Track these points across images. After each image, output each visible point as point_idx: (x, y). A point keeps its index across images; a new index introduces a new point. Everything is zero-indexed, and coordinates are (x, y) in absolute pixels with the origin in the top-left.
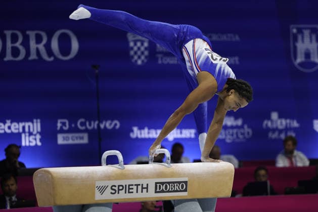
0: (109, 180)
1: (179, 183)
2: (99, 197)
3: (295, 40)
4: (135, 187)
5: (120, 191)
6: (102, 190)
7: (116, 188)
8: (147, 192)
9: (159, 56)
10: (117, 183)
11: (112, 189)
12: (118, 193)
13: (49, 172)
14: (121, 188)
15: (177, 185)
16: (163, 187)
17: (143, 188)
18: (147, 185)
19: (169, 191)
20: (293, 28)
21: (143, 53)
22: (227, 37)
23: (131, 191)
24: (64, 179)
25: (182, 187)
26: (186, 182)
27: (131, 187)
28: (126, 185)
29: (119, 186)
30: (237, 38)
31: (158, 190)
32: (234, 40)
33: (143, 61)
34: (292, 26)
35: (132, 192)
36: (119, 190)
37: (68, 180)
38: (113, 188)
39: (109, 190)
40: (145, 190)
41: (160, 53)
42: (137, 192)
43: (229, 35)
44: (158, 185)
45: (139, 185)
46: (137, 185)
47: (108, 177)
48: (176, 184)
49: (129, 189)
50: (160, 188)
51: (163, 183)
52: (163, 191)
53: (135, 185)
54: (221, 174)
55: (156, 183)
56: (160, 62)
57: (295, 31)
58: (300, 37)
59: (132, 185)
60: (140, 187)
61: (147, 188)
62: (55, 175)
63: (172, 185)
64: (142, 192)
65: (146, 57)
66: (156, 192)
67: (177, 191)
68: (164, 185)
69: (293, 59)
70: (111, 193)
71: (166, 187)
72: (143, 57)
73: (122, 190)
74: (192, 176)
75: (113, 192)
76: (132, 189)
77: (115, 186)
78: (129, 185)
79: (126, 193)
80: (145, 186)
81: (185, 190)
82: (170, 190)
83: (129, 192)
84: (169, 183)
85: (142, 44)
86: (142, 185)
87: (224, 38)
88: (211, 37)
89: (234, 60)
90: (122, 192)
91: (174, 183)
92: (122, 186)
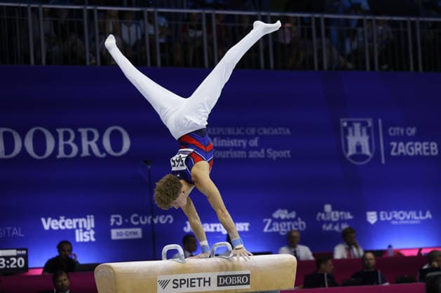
0: (172, 274)
1: (242, 276)
3: (346, 133)
4: (197, 281)
6: (164, 284)
7: (179, 282)
8: (210, 285)
10: (179, 277)
11: (174, 283)
12: (181, 287)
13: (109, 267)
14: (183, 282)
16: (225, 281)
17: (205, 282)
18: (210, 278)
19: (231, 285)
20: (343, 122)
22: (278, 131)
23: (193, 284)
25: (245, 280)
26: (248, 275)
27: (193, 281)
28: (188, 279)
29: (181, 280)
30: (288, 132)
31: (220, 284)
32: (284, 133)
34: (342, 120)
35: (195, 286)
36: (181, 284)
37: (130, 275)
38: (176, 282)
39: (171, 284)
40: (207, 284)
42: (199, 286)
43: (280, 129)
44: (220, 278)
45: (202, 278)
46: (199, 279)
47: (170, 271)
48: (238, 277)
49: (191, 283)
50: (222, 282)
51: (225, 277)
52: (225, 285)
53: (197, 279)
54: (283, 266)
55: (218, 277)
57: (345, 124)
58: (350, 130)
59: (195, 279)
60: (202, 281)
61: (209, 282)
63: (234, 279)
64: (204, 286)
66: (218, 285)
67: (239, 284)
68: (227, 278)
69: (344, 151)
70: (174, 287)
71: (228, 281)
74: (255, 268)
75: (176, 286)
76: (194, 283)
77: (177, 280)
78: (191, 279)
79: (188, 287)
80: (207, 279)
81: (248, 283)
82: (233, 283)
83: (191, 286)
84: (231, 276)
86: (205, 278)
87: (275, 132)
88: (261, 131)
89: (286, 153)
90: (184, 286)
91: (236, 276)
92: (184, 280)
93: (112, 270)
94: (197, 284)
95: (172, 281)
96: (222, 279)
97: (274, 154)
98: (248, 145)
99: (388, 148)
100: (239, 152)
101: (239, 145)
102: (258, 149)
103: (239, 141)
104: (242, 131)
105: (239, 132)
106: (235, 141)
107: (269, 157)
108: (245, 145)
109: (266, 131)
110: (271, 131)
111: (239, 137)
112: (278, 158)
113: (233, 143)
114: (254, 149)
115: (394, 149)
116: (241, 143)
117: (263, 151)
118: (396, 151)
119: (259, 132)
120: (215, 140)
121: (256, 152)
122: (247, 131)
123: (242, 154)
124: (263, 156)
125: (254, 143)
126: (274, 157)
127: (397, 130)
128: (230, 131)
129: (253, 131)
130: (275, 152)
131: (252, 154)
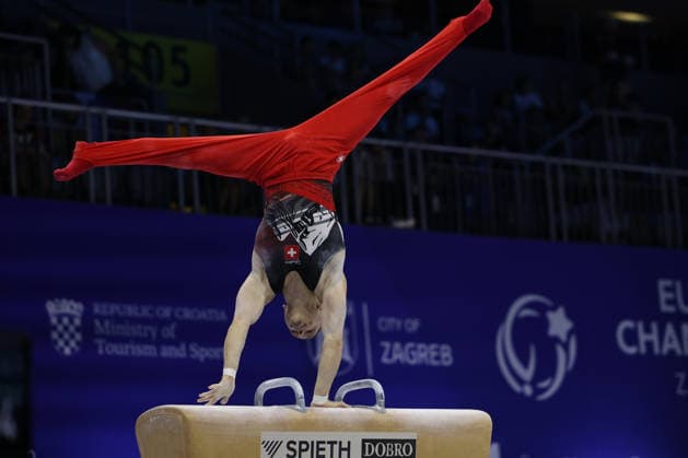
0: (285, 430)
1: (402, 442)
4: (328, 447)
5: (303, 454)
6: (273, 448)
7: (296, 447)
8: (349, 457)
9: (100, 342)
10: (298, 437)
11: (289, 448)
12: (300, 456)
14: (304, 446)
15: (398, 447)
16: (375, 449)
17: (341, 449)
18: (349, 443)
19: (385, 457)
21: (72, 336)
22: (208, 314)
23: (321, 453)
24: (206, 424)
25: (407, 450)
26: (413, 442)
27: (321, 446)
28: (313, 443)
29: (301, 443)
30: (223, 316)
33: (73, 350)
35: (324, 456)
36: (301, 450)
38: (292, 445)
39: (283, 450)
40: (344, 453)
41: (103, 336)
42: (332, 457)
43: (210, 311)
44: (367, 444)
45: (336, 442)
46: (332, 443)
47: (282, 425)
48: (396, 445)
49: (319, 449)
50: (370, 452)
51: (375, 442)
52: (375, 457)
53: (329, 443)
55: (364, 441)
56: (101, 351)
59: (324, 442)
60: (336, 447)
61: (348, 449)
62: (188, 416)
63: (390, 446)
64: (340, 456)
65: (78, 343)
66: (364, 457)
67: (398, 457)
68: (377, 445)
70: (289, 456)
72: (73, 344)
73: (306, 450)
74: (423, 429)
75: (291, 453)
76: (324, 449)
77: (295, 443)
78: (318, 443)
79: (312, 457)
80: (345, 445)
82: (387, 455)
83: (318, 456)
85: (71, 321)
86: (340, 443)
87: (202, 315)
88: (181, 313)
89: (219, 352)
90: (306, 455)
91: (393, 441)
92: (306, 443)
93: (180, 417)
94: (327, 453)
95: (285, 444)
96: (370, 446)
97: (202, 354)
98: (159, 334)
99: (378, 352)
100: (147, 347)
101: (146, 335)
102: (176, 343)
103: (146, 328)
104: (150, 312)
105: (145, 312)
106: (139, 327)
107: (192, 356)
108: (154, 334)
109: (188, 314)
110: (196, 314)
111: (144, 321)
112: (207, 359)
113: (136, 330)
114: (169, 342)
115: (386, 353)
116: (149, 333)
117: (183, 347)
118: (390, 356)
119: (177, 315)
120: (107, 323)
121: (172, 348)
122: (158, 313)
123: (148, 351)
124: (183, 355)
125: (169, 332)
126: (202, 358)
127: (391, 322)
128: (131, 310)
129: (167, 312)
130: (202, 349)
131: (168, 352)
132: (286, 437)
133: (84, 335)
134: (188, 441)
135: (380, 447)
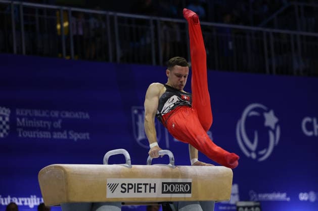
0: (120, 177)
1: (184, 184)
2: (110, 195)
4: (143, 187)
5: (130, 190)
6: (113, 187)
7: (126, 187)
8: (155, 192)
9: (20, 130)
10: (127, 181)
11: (122, 187)
12: (128, 192)
14: (130, 186)
15: (182, 186)
16: (169, 188)
17: (151, 188)
18: (155, 184)
19: (174, 192)
21: (4, 127)
22: (79, 115)
23: (140, 190)
24: (76, 174)
25: (187, 189)
26: (190, 184)
27: (140, 186)
28: (135, 184)
29: (129, 184)
30: (87, 116)
31: (165, 191)
32: (84, 117)
33: (4, 134)
34: (133, 107)
35: (141, 192)
36: (129, 188)
38: (124, 186)
39: (119, 189)
40: (152, 190)
41: (20, 127)
42: (145, 192)
43: (80, 113)
44: (165, 185)
45: (148, 184)
46: (146, 185)
47: (118, 175)
48: (180, 185)
49: (138, 188)
50: (166, 189)
51: (169, 184)
52: (169, 192)
53: (144, 184)
55: (163, 183)
56: (20, 135)
57: (136, 112)
58: (140, 117)
59: (141, 184)
60: (148, 187)
61: (154, 188)
62: (67, 170)
63: (177, 186)
64: (150, 192)
65: (7, 131)
66: (163, 192)
67: (182, 192)
68: (170, 186)
69: (135, 136)
72: (5, 131)
73: (132, 188)
74: (195, 177)
75: (123, 190)
76: (141, 188)
77: (125, 185)
78: (138, 184)
79: (135, 192)
80: (153, 186)
81: (190, 192)
82: (176, 191)
83: (138, 192)
84: (175, 183)
85: (4, 119)
86: (150, 184)
87: (76, 115)
88: (64, 114)
89: (85, 136)
90: (132, 191)
91: (179, 183)
92: (131, 184)
93: (63, 171)
94: (143, 190)
95: (120, 185)
96: (166, 186)
97: (75, 136)
98: (52, 126)
100: (45, 133)
102: (62, 131)
103: (45, 123)
104: (47, 114)
105: (44, 114)
106: (41, 122)
107: (70, 138)
108: (49, 126)
109: (68, 115)
110: (72, 115)
111: (44, 119)
112: (78, 139)
113: (40, 124)
114: (57, 130)
116: (46, 125)
117: (65, 133)
119: (62, 115)
120: (23, 120)
121: (59, 133)
122: (51, 113)
123: (46, 135)
124: (66, 137)
125: (58, 124)
126: (76, 139)
128: (37, 113)
129: (56, 114)
130: (76, 134)
131: (57, 136)
132: (120, 181)
133: (10, 126)
134: (67, 184)
135: (172, 187)
